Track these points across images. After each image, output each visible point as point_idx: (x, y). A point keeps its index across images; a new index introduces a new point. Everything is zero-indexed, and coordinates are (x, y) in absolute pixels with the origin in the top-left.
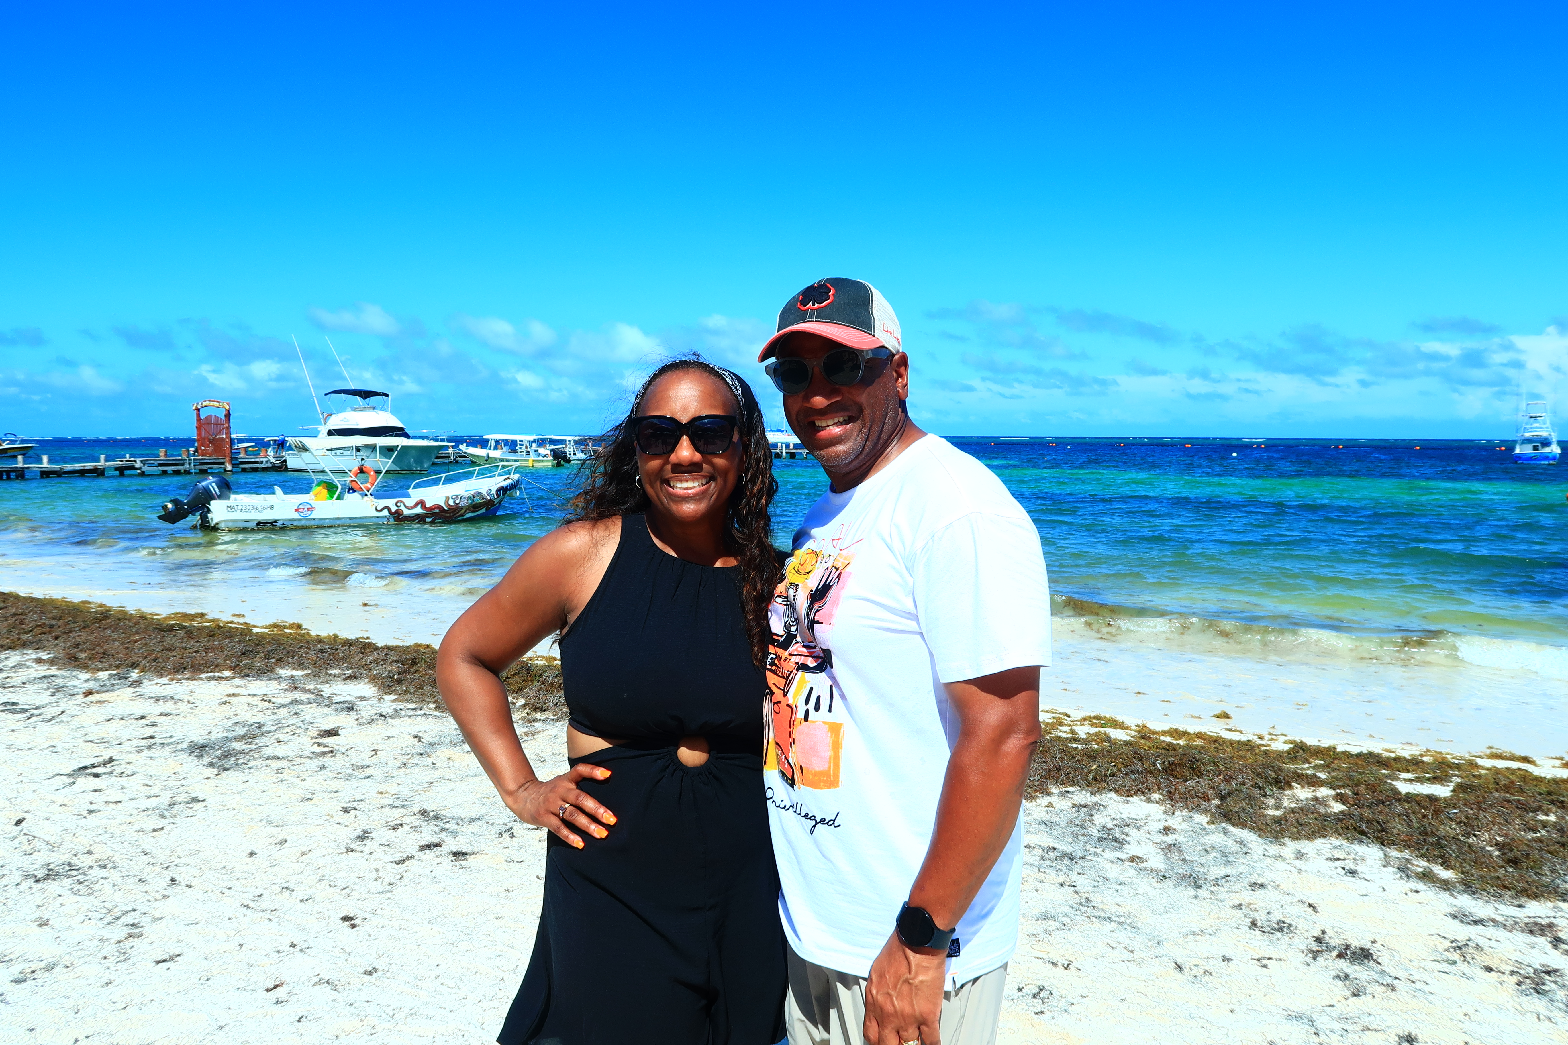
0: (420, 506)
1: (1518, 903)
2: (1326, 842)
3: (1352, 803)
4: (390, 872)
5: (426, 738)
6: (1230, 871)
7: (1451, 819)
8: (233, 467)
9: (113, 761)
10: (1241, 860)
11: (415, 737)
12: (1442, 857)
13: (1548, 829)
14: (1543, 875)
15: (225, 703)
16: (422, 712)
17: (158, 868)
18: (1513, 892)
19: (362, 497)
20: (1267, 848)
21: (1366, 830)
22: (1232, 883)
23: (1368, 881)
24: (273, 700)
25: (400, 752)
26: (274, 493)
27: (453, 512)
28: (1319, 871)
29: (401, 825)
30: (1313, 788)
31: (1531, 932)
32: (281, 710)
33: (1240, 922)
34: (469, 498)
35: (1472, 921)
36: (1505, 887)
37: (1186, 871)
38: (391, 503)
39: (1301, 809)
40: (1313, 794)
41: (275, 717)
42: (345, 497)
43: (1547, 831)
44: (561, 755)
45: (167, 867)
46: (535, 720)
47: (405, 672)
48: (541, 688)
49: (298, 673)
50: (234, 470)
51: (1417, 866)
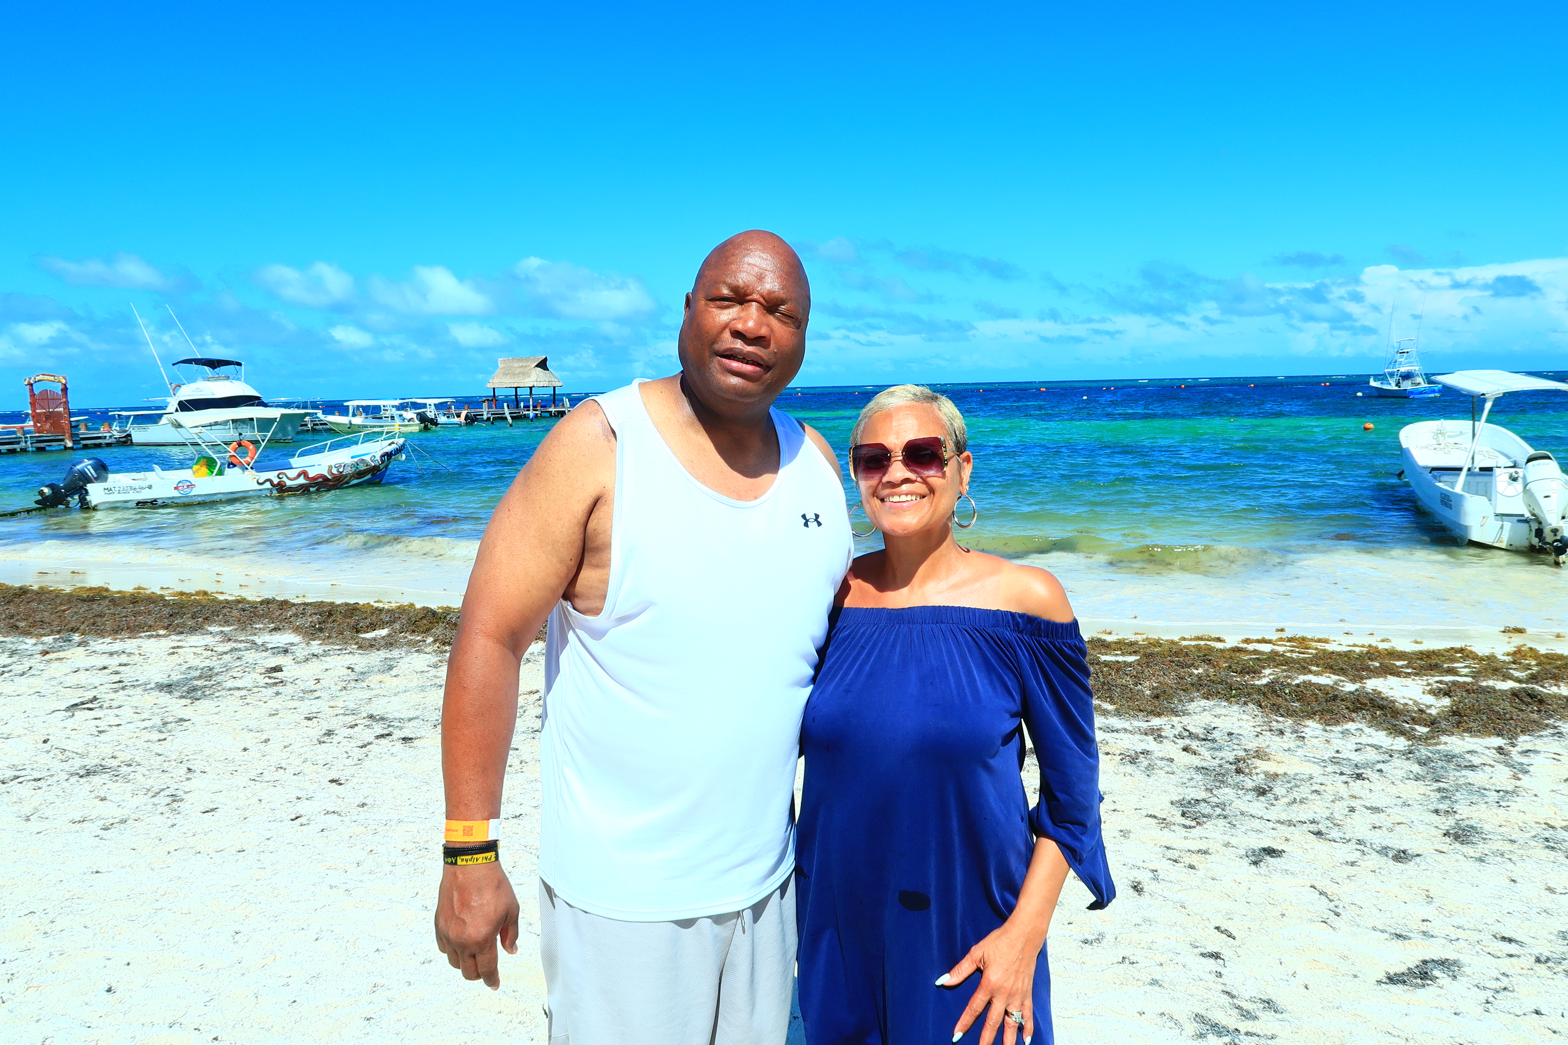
4: (357, 753)
8: (74, 444)
9: (98, 699)
11: (349, 668)
15: (173, 653)
16: (348, 651)
17: (174, 763)
19: (243, 471)
24: (215, 649)
26: (153, 470)
27: (337, 480)
29: (356, 725)
32: (224, 656)
34: (352, 466)
38: (273, 475)
41: (221, 662)
42: (226, 472)
45: (181, 762)
48: (446, 628)
49: (226, 629)
50: (75, 447)
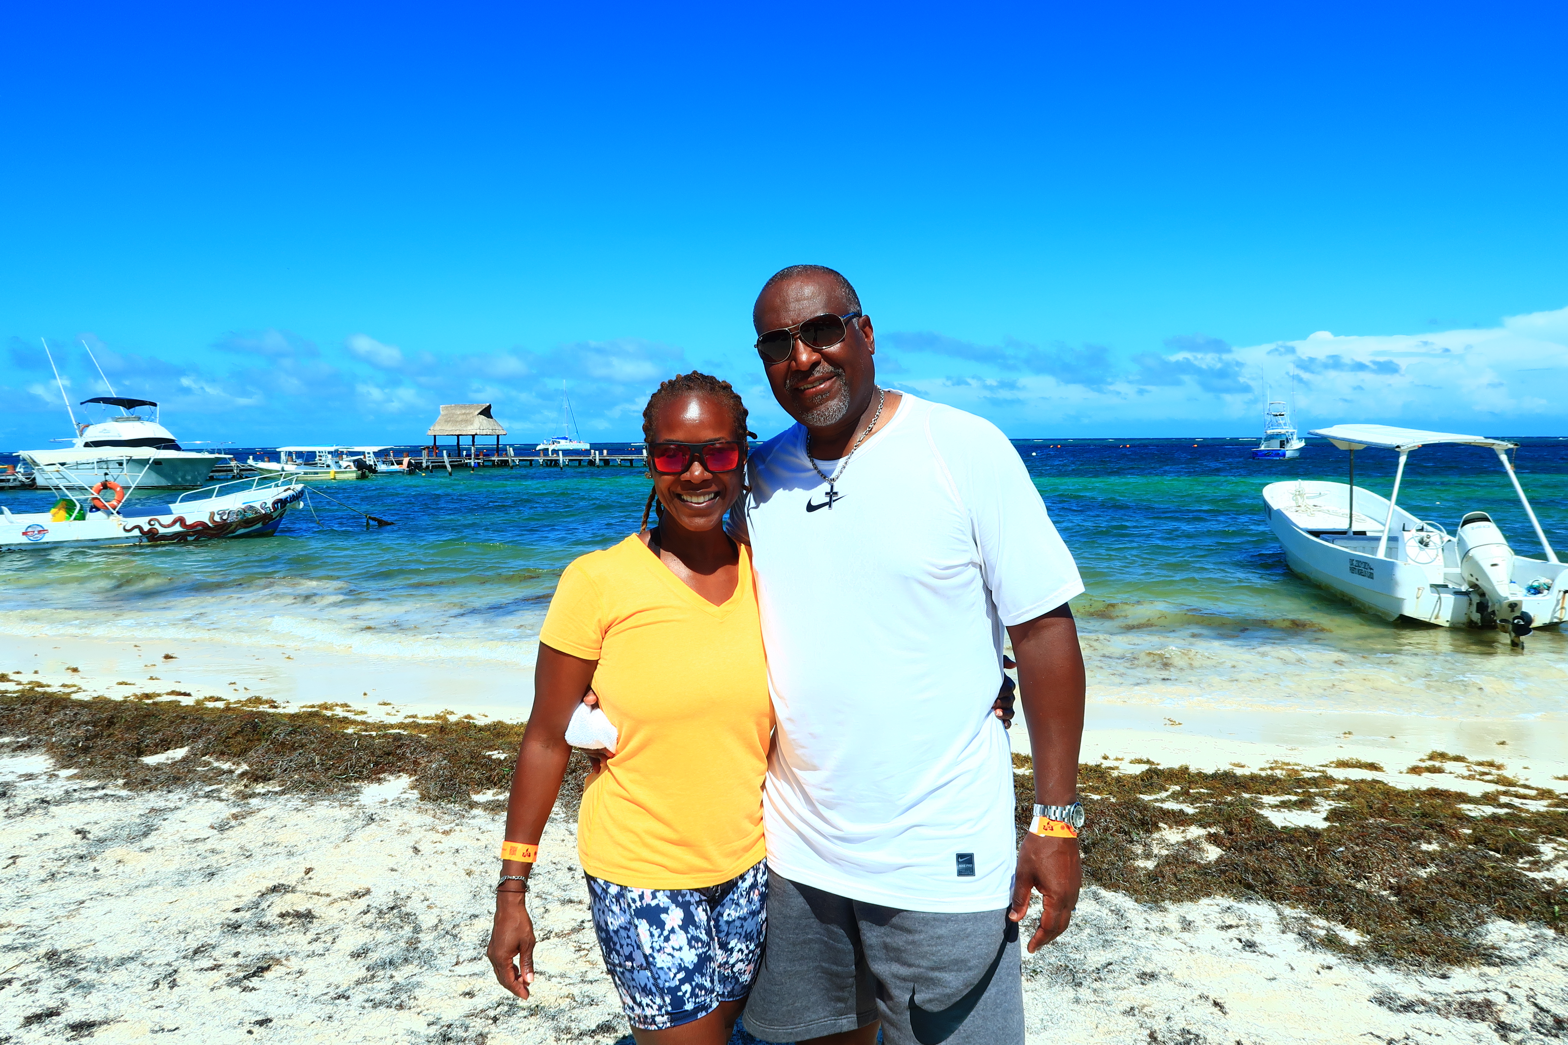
0: (178, 524)
1: (1441, 972)
2: (1211, 902)
3: (1228, 845)
5: (95, 832)
6: (1110, 956)
7: (1338, 859)
10: (1122, 938)
12: (1342, 912)
13: (1437, 862)
14: (1453, 928)
18: (1433, 958)
19: (108, 515)
20: (1148, 918)
21: (1253, 883)
22: (1116, 974)
23: (1272, 956)
25: (52, 856)
27: (220, 529)
28: (1213, 948)
30: (1182, 828)
31: (1470, 1016)
33: (1135, 1036)
34: (238, 513)
35: (1401, 1006)
36: (1424, 953)
37: (1059, 960)
38: (143, 522)
39: (1175, 857)
40: (1183, 835)
42: (87, 517)
43: (1437, 865)
44: (275, 845)
46: (253, 795)
47: (96, 736)
51: (1318, 927)
